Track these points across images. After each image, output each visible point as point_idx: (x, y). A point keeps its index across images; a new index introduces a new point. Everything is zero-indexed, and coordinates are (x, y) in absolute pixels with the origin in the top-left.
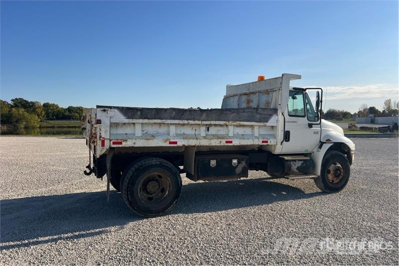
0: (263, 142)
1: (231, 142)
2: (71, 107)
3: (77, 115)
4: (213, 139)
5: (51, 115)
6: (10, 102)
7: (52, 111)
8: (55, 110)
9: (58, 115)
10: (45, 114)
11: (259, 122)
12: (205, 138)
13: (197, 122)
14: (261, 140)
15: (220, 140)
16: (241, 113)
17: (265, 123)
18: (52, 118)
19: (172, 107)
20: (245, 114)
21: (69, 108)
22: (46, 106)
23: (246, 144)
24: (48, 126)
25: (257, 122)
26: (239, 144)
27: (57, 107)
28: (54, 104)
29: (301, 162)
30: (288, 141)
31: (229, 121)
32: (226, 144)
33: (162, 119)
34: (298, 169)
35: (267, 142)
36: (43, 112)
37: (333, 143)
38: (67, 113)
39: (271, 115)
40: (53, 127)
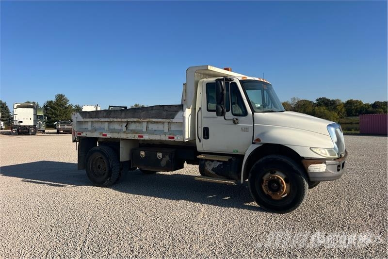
0: (170, 138)
1: (142, 137)
2: (378, 102)
3: (381, 110)
4: (129, 133)
5: (354, 111)
6: (315, 102)
7: (355, 108)
8: (358, 107)
9: (361, 111)
10: (346, 111)
11: (165, 119)
12: (124, 132)
13: (119, 120)
14: (167, 136)
15: (134, 134)
16: (150, 111)
17: (171, 119)
18: (355, 114)
19: (105, 109)
20: (153, 111)
21: (375, 103)
22: (350, 103)
23: (154, 139)
24: (347, 122)
25: (164, 119)
26: (148, 139)
27: (360, 103)
28: (357, 101)
29: (219, 163)
30: (208, 138)
31: (140, 118)
32: (139, 138)
33: (99, 118)
34: (213, 169)
35: (173, 138)
36: (343, 109)
37: (261, 143)
38: (371, 109)
39: (177, 112)
40: (351, 123)
